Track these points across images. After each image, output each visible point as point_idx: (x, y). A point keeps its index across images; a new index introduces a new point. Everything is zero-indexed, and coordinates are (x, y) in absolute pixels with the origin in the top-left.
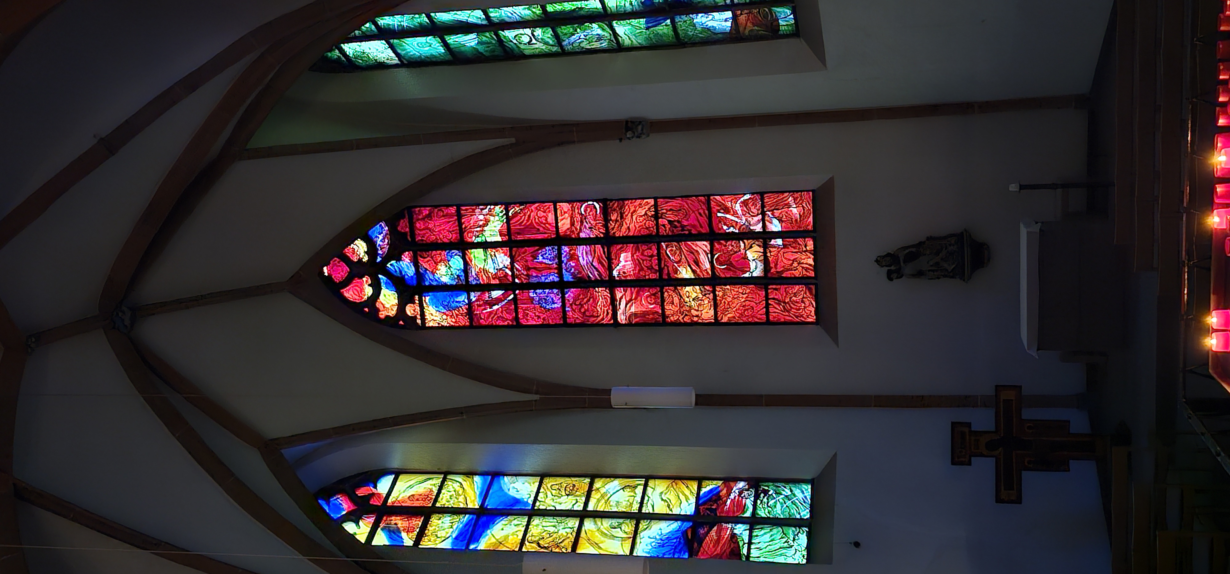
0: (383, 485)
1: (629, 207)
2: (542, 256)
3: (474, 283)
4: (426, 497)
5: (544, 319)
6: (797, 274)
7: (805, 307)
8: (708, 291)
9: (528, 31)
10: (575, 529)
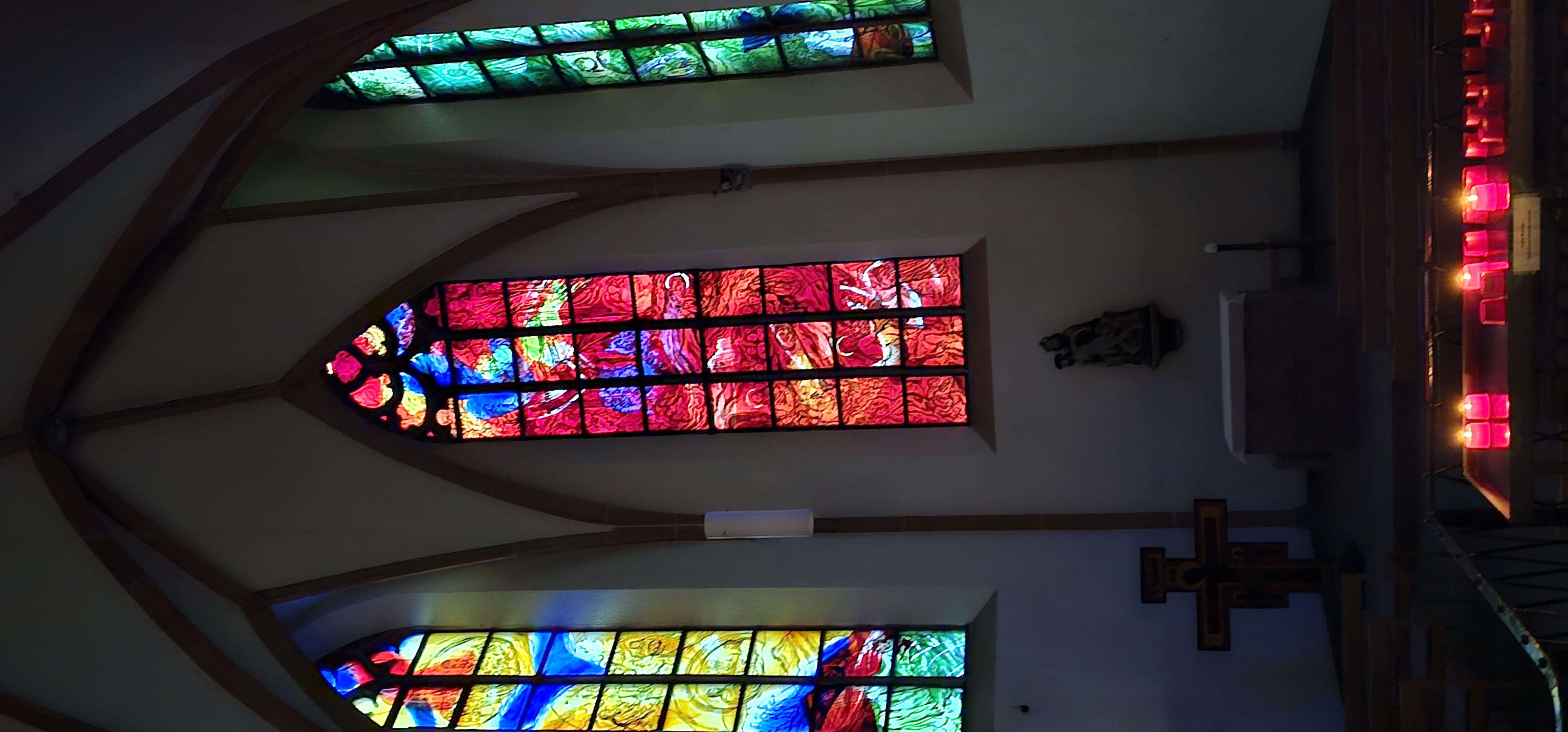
0: (408, 650)
1: (728, 279)
2: (615, 343)
3: (526, 380)
4: (465, 663)
5: (618, 425)
6: (942, 361)
7: (953, 405)
8: (830, 385)
9: (592, 54)
10: (662, 700)
